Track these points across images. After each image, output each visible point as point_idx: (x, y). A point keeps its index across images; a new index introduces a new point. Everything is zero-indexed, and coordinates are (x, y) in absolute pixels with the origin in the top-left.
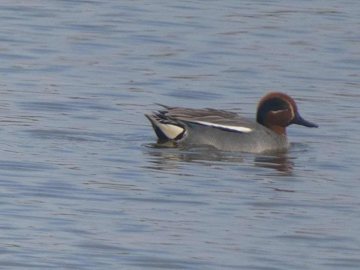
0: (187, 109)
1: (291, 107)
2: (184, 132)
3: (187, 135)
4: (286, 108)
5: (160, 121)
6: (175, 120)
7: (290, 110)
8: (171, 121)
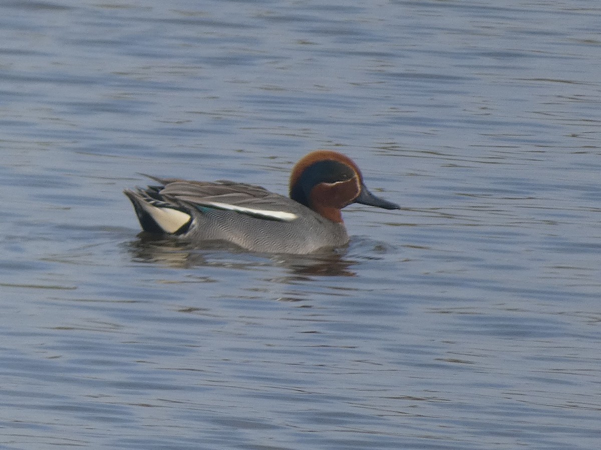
0: (192, 183)
1: (356, 176)
2: (191, 220)
3: (196, 226)
4: (348, 177)
5: (153, 202)
6: (175, 201)
7: (354, 180)
8: (169, 202)
